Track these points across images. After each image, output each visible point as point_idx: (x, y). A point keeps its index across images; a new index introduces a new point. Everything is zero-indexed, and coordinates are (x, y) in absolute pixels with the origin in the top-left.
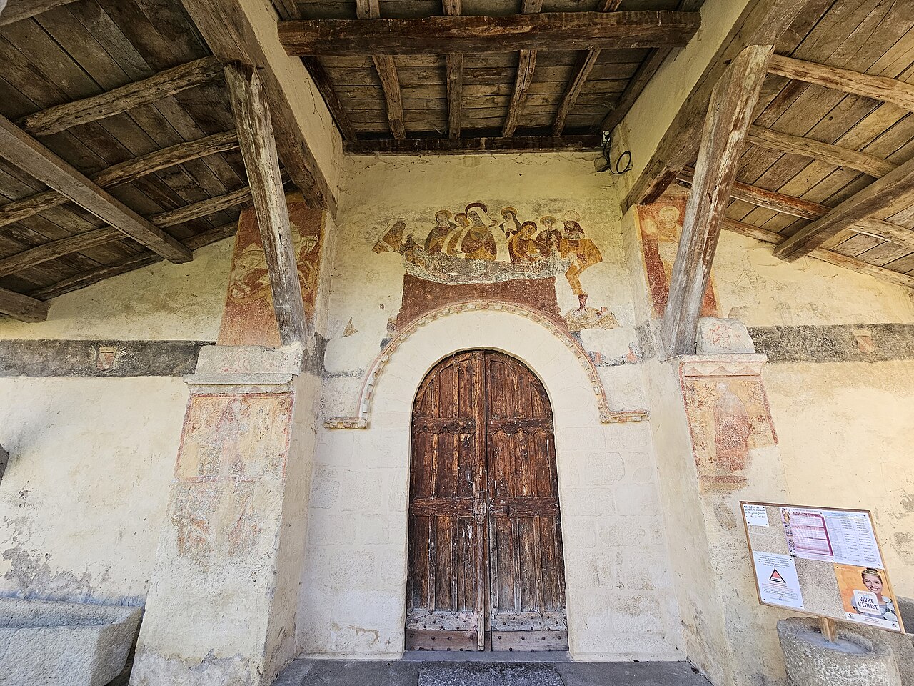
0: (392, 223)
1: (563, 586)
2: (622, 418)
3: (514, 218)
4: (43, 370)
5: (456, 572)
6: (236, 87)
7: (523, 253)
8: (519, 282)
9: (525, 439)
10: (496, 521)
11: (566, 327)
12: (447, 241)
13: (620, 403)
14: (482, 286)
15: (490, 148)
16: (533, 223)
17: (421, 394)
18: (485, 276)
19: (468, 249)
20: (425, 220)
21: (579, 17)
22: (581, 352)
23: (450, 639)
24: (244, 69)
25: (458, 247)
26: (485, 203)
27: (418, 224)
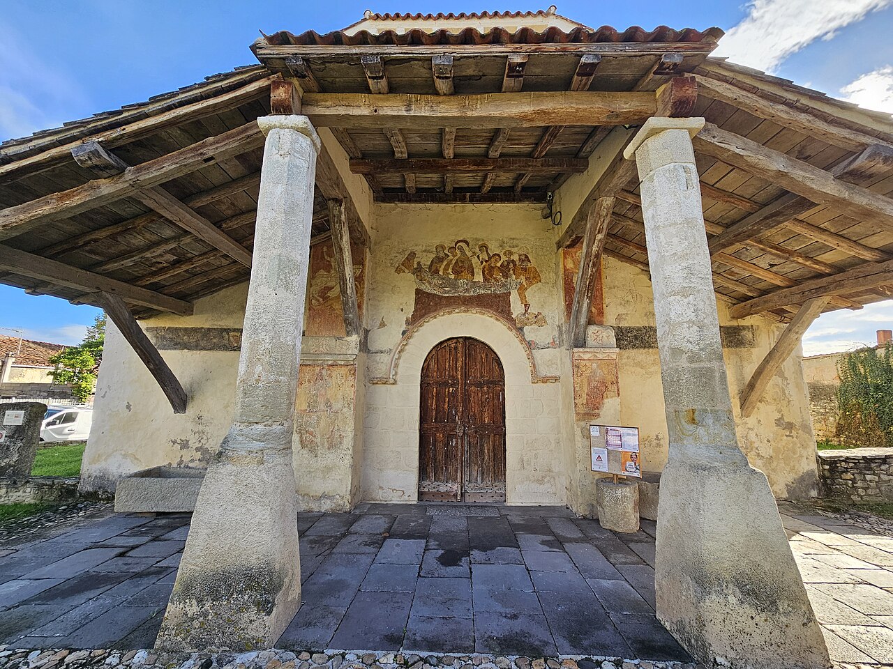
0: (407, 253)
1: (505, 471)
2: (545, 380)
3: (487, 251)
4: (197, 346)
5: (446, 463)
6: (333, 209)
7: (491, 276)
8: (488, 295)
9: (488, 391)
10: (469, 436)
11: (515, 325)
12: (443, 267)
13: (544, 371)
14: (465, 297)
15: (472, 201)
16: (498, 255)
17: (426, 364)
18: (467, 291)
19: (456, 272)
20: (429, 251)
21: (520, 162)
22: (523, 340)
23: (442, 496)
24: (338, 201)
25: (450, 271)
26: (468, 240)
27: (424, 254)
